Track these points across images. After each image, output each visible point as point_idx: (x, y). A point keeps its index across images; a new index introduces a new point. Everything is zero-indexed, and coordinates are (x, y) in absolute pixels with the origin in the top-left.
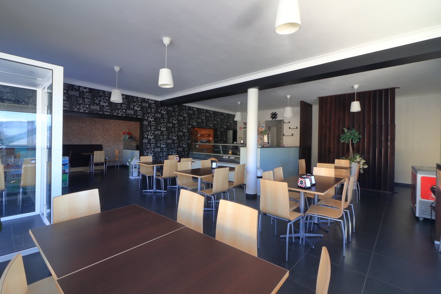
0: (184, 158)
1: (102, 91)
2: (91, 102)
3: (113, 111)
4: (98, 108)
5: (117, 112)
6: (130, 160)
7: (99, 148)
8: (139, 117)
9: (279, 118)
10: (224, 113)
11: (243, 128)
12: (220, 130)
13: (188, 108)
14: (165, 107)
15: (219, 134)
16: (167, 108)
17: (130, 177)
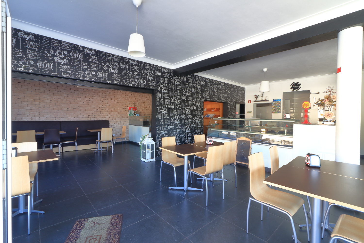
0: (198, 135)
1: (110, 55)
2: (98, 68)
3: (124, 80)
4: (106, 75)
5: (128, 81)
6: (141, 140)
7: (106, 124)
8: (151, 88)
9: (302, 88)
10: (234, 85)
11: (254, 101)
12: (230, 104)
13: (201, 79)
14: (178, 76)
15: (229, 108)
16: (180, 78)
17: (142, 159)
